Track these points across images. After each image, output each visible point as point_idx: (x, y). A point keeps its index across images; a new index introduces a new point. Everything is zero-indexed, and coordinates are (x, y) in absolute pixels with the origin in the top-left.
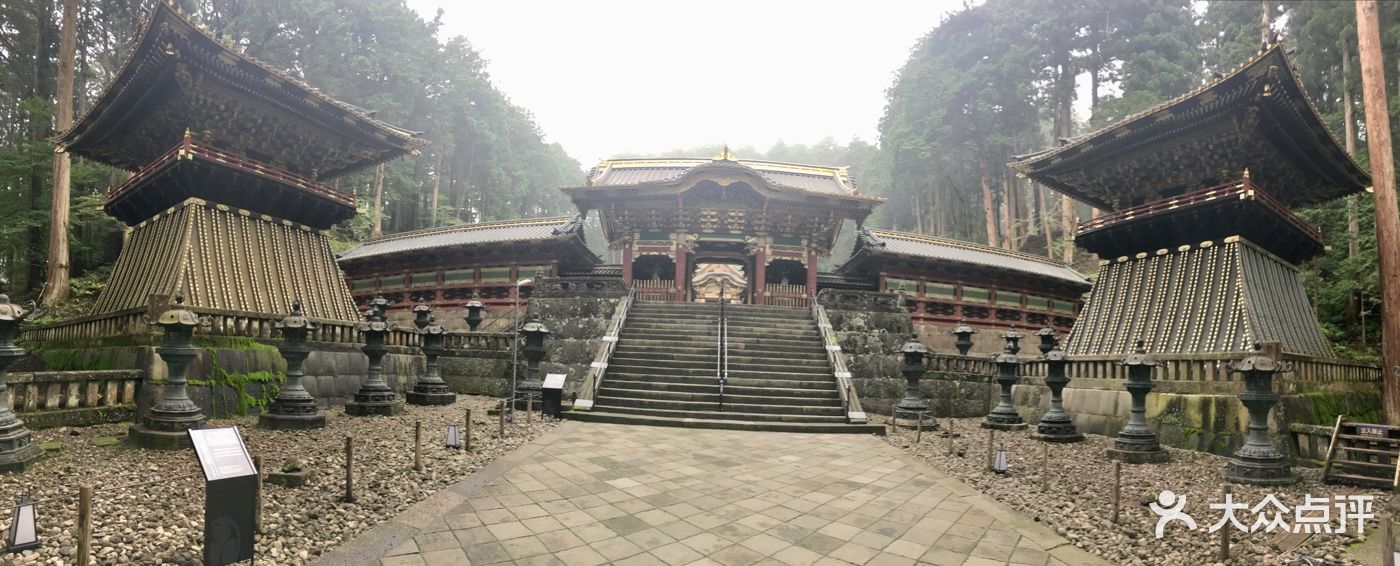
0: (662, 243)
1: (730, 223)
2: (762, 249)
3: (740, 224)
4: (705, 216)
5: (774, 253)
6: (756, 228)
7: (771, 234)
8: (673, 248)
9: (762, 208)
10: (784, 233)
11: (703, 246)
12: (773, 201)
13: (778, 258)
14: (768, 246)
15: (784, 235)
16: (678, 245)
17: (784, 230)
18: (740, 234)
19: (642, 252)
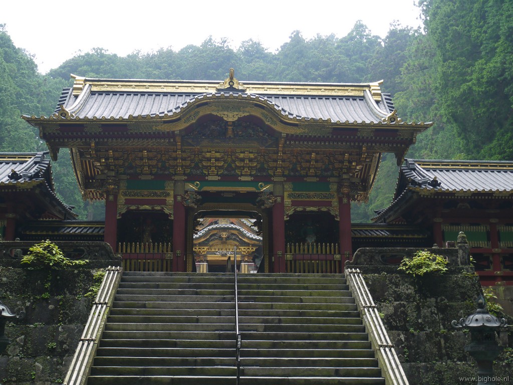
0: (155, 194)
1: (239, 167)
2: (279, 199)
3: (251, 168)
4: (209, 159)
5: (294, 203)
6: (271, 172)
7: (289, 178)
8: (170, 200)
9: (277, 147)
10: (307, 176)
11: (206, 197)
12: (289, 138)
13: (300, 209)
14: (286, 194)
15: (308, 180)
16: (175, 197)
17: (307, 173)
18: (252, 181)
19: (129, 205)
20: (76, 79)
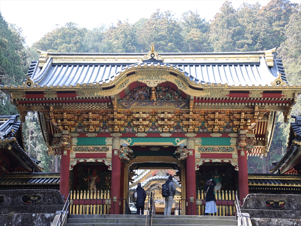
0: (98, 149)
1: (161, 126)
2: (191, 153)
3: (170, 126)
4: (138, 119)
5: (203, 156)
6: (185, 129)
8: (109, 153)
9: (189, 108)
10: (213, 132)
11: (137, 150)
12: (198, 100)
13: (207, 161)
14: (196, 148)
15: (214, 135)
16: (113, 151)
17: (212, 130)
18: (170, 137)
19: (79, 159)
20: (41, 53)
